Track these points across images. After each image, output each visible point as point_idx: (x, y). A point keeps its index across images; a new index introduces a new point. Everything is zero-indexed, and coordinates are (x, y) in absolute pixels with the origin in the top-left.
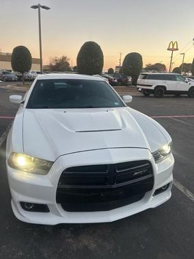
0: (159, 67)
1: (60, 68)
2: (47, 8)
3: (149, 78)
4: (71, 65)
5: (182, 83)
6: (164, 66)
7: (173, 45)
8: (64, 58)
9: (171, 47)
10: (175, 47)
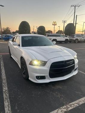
0: (50, 32)
1: (6, 33)
2: (3, 6)
3: (50, 36)
4: (11, 31)
5: (62, 38)
6: (51, 31)
7: (55, 23)
8: (8, 28)
9: (54, 24)
10: (55, 24)
